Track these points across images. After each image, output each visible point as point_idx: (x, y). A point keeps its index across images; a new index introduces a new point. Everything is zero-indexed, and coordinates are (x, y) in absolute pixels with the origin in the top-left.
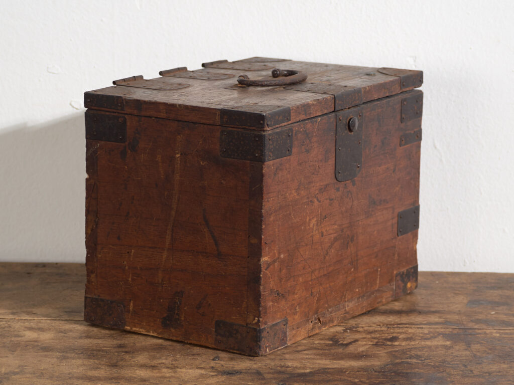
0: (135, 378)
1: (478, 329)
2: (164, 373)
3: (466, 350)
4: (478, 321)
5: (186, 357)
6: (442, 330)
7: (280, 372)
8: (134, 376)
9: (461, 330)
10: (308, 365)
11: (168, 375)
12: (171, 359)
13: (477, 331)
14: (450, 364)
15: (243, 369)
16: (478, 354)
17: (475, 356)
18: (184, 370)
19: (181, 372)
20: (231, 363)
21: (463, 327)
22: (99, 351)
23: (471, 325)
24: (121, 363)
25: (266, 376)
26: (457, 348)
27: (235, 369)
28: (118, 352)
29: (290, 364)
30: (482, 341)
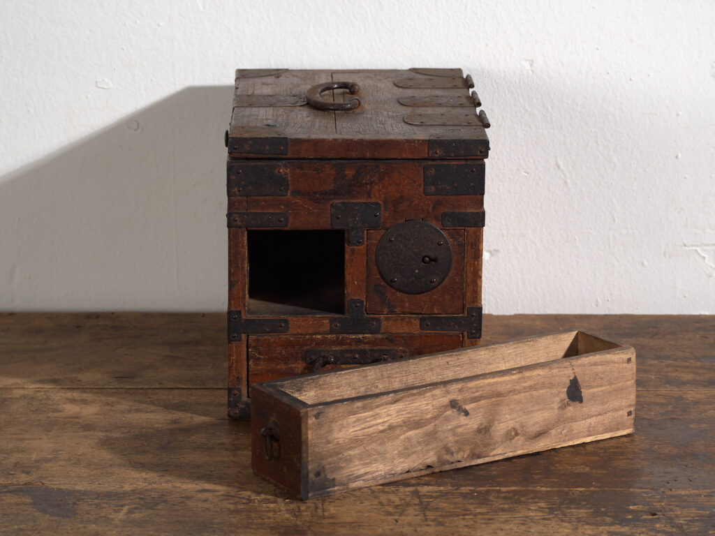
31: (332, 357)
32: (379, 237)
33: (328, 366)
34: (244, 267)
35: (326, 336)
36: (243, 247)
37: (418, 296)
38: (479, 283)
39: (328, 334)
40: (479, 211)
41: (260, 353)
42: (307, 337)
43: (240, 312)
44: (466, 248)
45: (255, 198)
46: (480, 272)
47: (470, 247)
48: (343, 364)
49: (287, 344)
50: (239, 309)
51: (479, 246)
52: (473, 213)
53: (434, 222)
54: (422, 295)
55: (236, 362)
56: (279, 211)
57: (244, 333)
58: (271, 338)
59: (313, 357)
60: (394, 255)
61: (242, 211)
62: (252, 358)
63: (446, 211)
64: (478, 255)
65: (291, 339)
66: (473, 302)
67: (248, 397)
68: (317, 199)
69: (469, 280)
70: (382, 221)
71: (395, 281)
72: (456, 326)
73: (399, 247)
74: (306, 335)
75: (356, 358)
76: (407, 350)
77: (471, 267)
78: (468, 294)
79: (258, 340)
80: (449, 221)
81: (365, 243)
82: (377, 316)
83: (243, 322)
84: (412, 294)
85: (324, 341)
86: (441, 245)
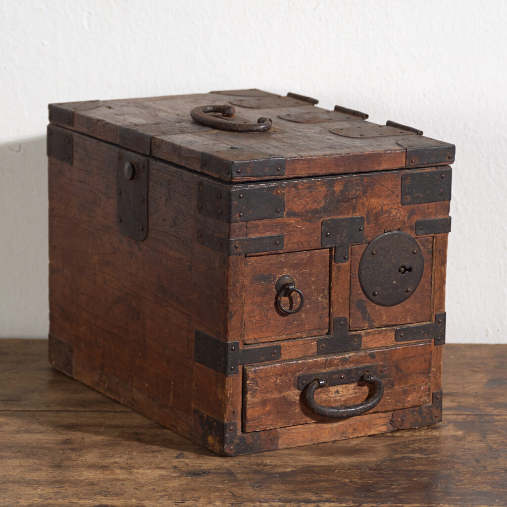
0: (82, 481)
1: (497, 415)
2: (117, 474)
3: (480, 441)
4: (497, 405)
5: (145, 454)
6: (454, 417)
7: (256, 472)
8: (81, 478)
9: (477, 417)
10: (291, 462)
11: (121, 477)
12: (126, 457)
13: (495, 417)
14: (459, 459)
15: (211, 469)
16: (495, 446)
17: (491, 448)
18: (141, 471)
19: (137, 473)
20: (198, 462)
21: (479, 413)
22: (41, 448)
23: (489, 410)
24: (66, 463)
25: (239, 476)
26: (470, 438)
27: (202, 468)
28: (63, 450)
29: (268, 462)
30: (500, 431)
32: (362, 252)
37: (394, 308)
43: (238, 343)
45: (254, 222)
51: (445, 252)
52: (442, 219)
53: (409, 231)
54: (397, 306)
56: (276, 234)
60: (376, 268)
63: (419, 219)
64: (444, 261)
66: (439, 309)
68: (309, 218)
69: (437, 286)
70: (365, 235)
71: (375, 295)
72: (425, 334)
73: (380, 259)
77: (438, 273)
78: (436, 301)
80: (421, 230)
81: (350, 258)
82: (358, 332)
84: (389, 306)
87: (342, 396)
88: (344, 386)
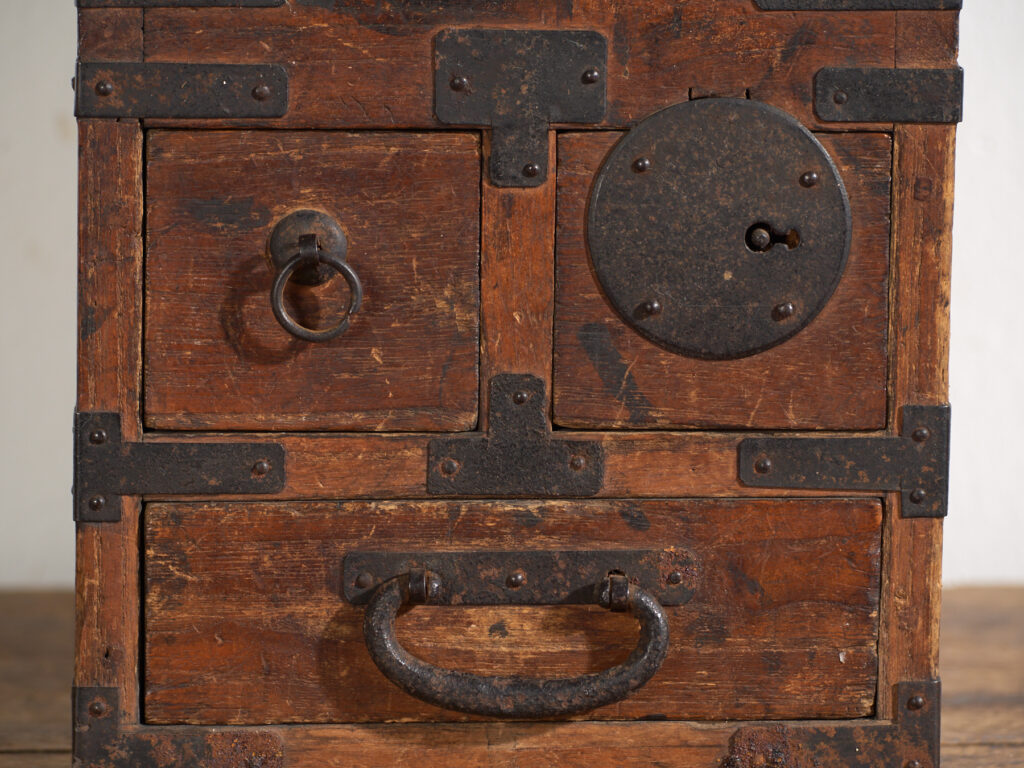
31: (432, 574)
32: (597, 157)
33: (418, 610)
34: (133, 259)
35: (412, 505)
36: (129, 184)
37: (732, 365)
38: (940, 322)
39: (422, 499)
40: (942, 65)
41: (185, 564)
42: (349, 507)
43: (117, 417)
44: (897, 196)
45: (173, 13)
46: (942, 283)
47: (909, 193)
48: (472, 604)
49: (282, 533)
50: (112, 408)
51: (940, 192)
52: (924, 73)
53: (789, 104)
54: (745, 361)
55: (102, 597)
56: (254, 61)
57: (131, 494)
58: (227, 512)
59: (368, 579)
60: (652, 218)
61: (127, 60)
62: (157, 580)
63: (831, 64)
64: (935, 224)
65: (294, 513)
66: (920, 389)
67: (143, 720)
68: (387, 18)
69: (907, 310)
70: (609, 98)
71: (652, 312)
72: (860, 473)
73: (667, 188)
74: (343, 500)
75: (516, 584)
76: (692, 556)
77: (913, 263)
78: (904, 359)
79: (178, 518)
80: (838, 102)
81: (551, 176)
82: (588, 436)
83: (126, 451)
84: (711, 356)
85: (407, 524)
86: (809, 184)
87: (517, 644)
88: (526, 610)
